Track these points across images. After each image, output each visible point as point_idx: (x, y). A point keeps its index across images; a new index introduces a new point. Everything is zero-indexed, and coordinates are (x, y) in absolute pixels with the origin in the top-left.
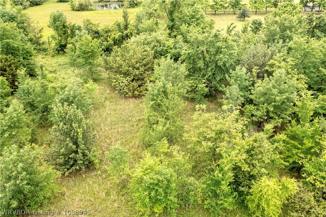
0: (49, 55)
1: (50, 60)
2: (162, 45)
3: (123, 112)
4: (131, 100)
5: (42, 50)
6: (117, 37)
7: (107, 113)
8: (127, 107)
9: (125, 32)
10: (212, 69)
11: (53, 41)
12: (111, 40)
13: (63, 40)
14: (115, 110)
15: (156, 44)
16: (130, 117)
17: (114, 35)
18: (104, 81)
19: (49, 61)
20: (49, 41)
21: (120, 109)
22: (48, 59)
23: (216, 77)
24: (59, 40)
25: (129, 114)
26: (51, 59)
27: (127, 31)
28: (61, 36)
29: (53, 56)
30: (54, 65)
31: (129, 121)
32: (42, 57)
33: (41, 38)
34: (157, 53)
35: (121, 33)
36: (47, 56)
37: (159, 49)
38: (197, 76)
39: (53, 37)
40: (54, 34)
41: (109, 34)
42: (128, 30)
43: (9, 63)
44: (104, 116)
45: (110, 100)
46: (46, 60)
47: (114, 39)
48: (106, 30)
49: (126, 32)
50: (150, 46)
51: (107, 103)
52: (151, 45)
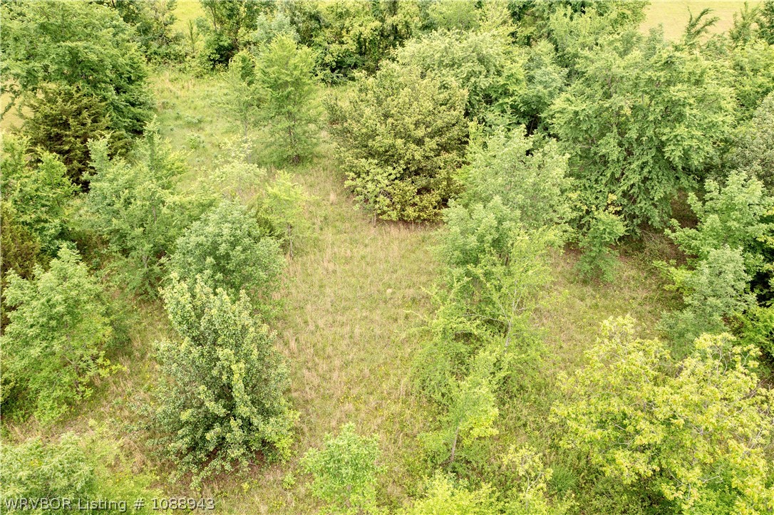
0: (189, 72)
1: (191, 87)
2: (493, 70)
3: (369, 270)
4: (394, 231)
5: (172, 57)
6: (367, 33)
7: (327, 270)
8: (381, 255)
9: (390, 20)
10: (645, 164)
11: (201, 36)
12: (350, 42)
13: (227, 31)
14: (348, 260)
15: (477, 69)
16: (389, 287)
17: (360, 26)
18: (325, 162)
19: (188, 90)
20: (193, 32)
21: (363, 257)
22: (186, 84)
23: (650, 188)
24: (215, 31)
25: (386, 278)
26: (194, 85)
27: (395, 17)
28: (222, 22)
29: (199, 76)
30: (200, 103)
31: (385, 302)
32: (172, 76)
33: (171, 23)
34: (478, 95)
35: (377, 24)
36: (184, 75)
37: (484, 83)
38: (593, 178)
39: (201, 26)
40: (204, 16)
41: (347, 23)
42: (399, 15)
43: (75, 107)
44: (316, 279)
45: (338, 224)
46: (181, 87)
47: (360, 37)
48: (339, 10)
49: (393, 18)
50: (459, 71)
51: (329, 235)
52: (463, 69)
